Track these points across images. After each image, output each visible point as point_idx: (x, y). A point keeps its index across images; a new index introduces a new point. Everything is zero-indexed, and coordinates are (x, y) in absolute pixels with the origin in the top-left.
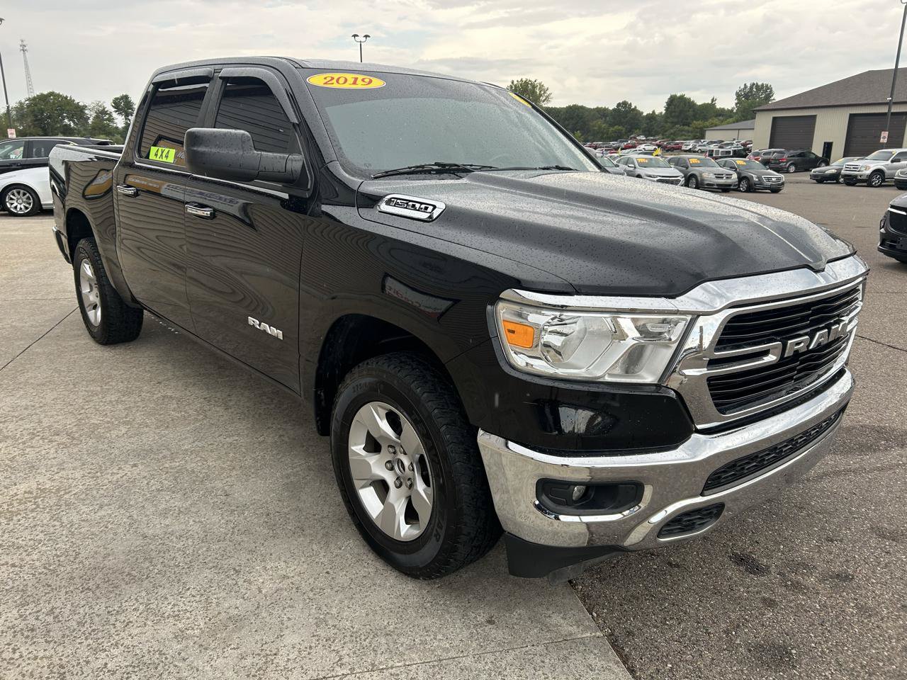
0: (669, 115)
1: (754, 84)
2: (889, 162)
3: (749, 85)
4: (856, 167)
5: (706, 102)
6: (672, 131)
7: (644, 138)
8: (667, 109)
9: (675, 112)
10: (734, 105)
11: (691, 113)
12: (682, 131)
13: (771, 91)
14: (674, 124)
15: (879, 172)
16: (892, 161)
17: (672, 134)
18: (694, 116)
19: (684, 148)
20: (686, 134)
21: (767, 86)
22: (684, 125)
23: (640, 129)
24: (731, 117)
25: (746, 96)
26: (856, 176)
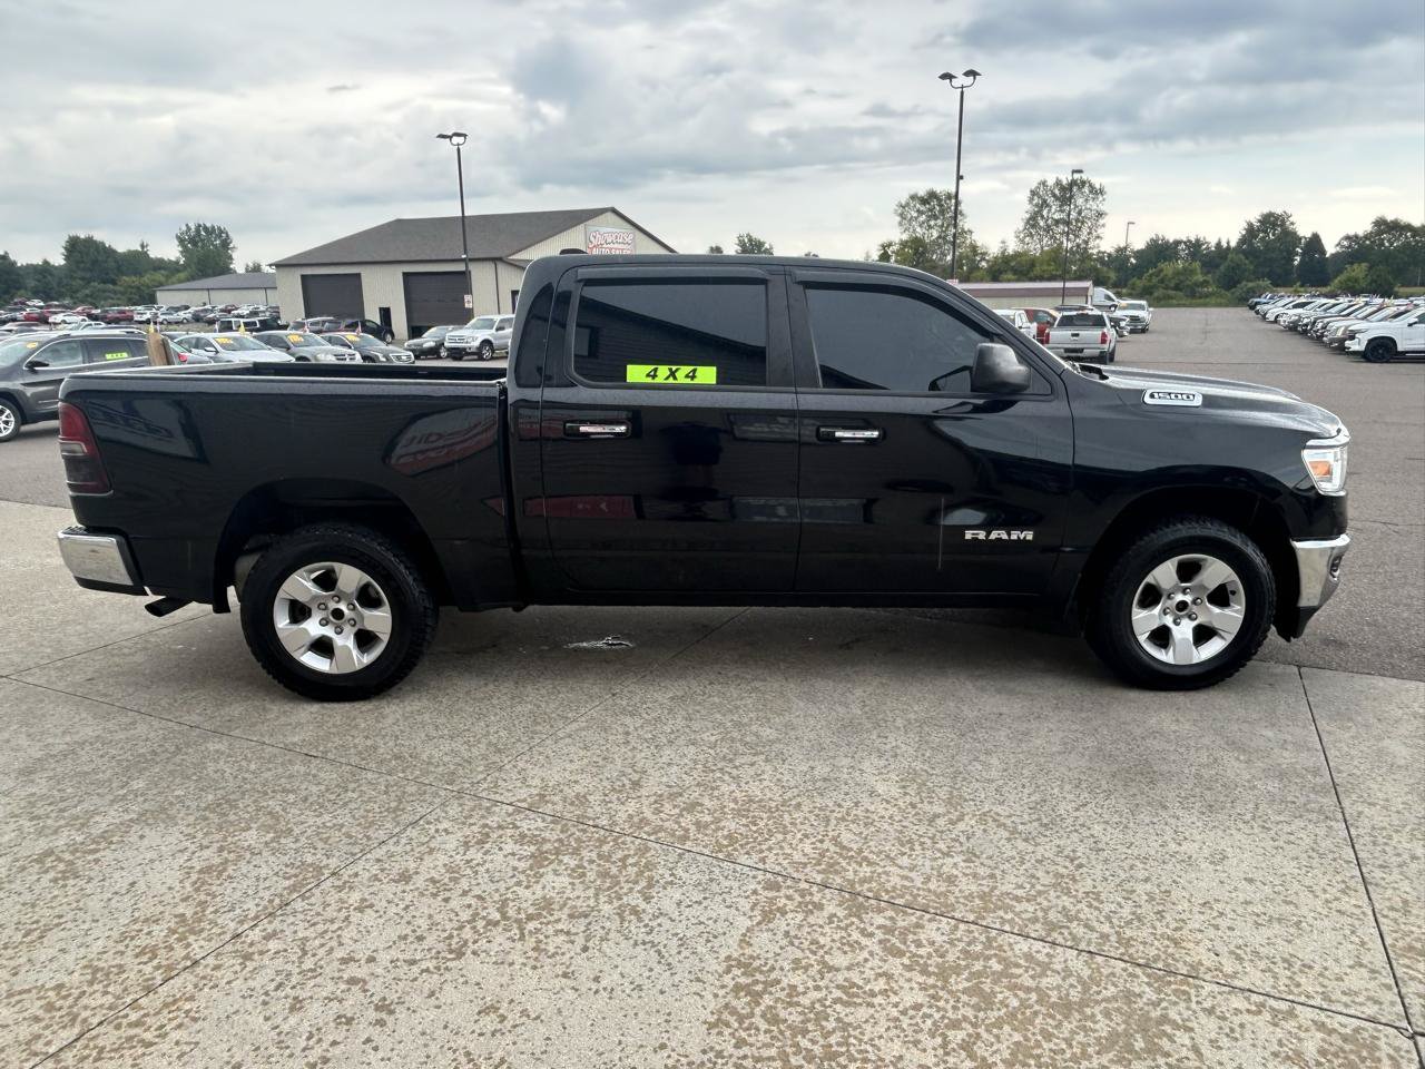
0: (74, 268)
1: (200, 226)
2: (494, 331)
3: (193, 228)
4: (461, 339)
5: (133, 249)
6: (87, 292)
7: (42, 304)
8: (67, 258)
9: (83, 262)
10: (178, 254)
11: (112, 264)
12: (104, 291)
13: (227, 236)
14: (88, 281)
15: (486, 342)
16: (497, 330)
17: (87, 296)
18: (119, 268)
19: (137, 318)
20: (112, 296)
21: (219, 228)
22: (104, 283)
23: (26, 289)
24: (178, 271)
25: (193, 241)
26: (464, 349)
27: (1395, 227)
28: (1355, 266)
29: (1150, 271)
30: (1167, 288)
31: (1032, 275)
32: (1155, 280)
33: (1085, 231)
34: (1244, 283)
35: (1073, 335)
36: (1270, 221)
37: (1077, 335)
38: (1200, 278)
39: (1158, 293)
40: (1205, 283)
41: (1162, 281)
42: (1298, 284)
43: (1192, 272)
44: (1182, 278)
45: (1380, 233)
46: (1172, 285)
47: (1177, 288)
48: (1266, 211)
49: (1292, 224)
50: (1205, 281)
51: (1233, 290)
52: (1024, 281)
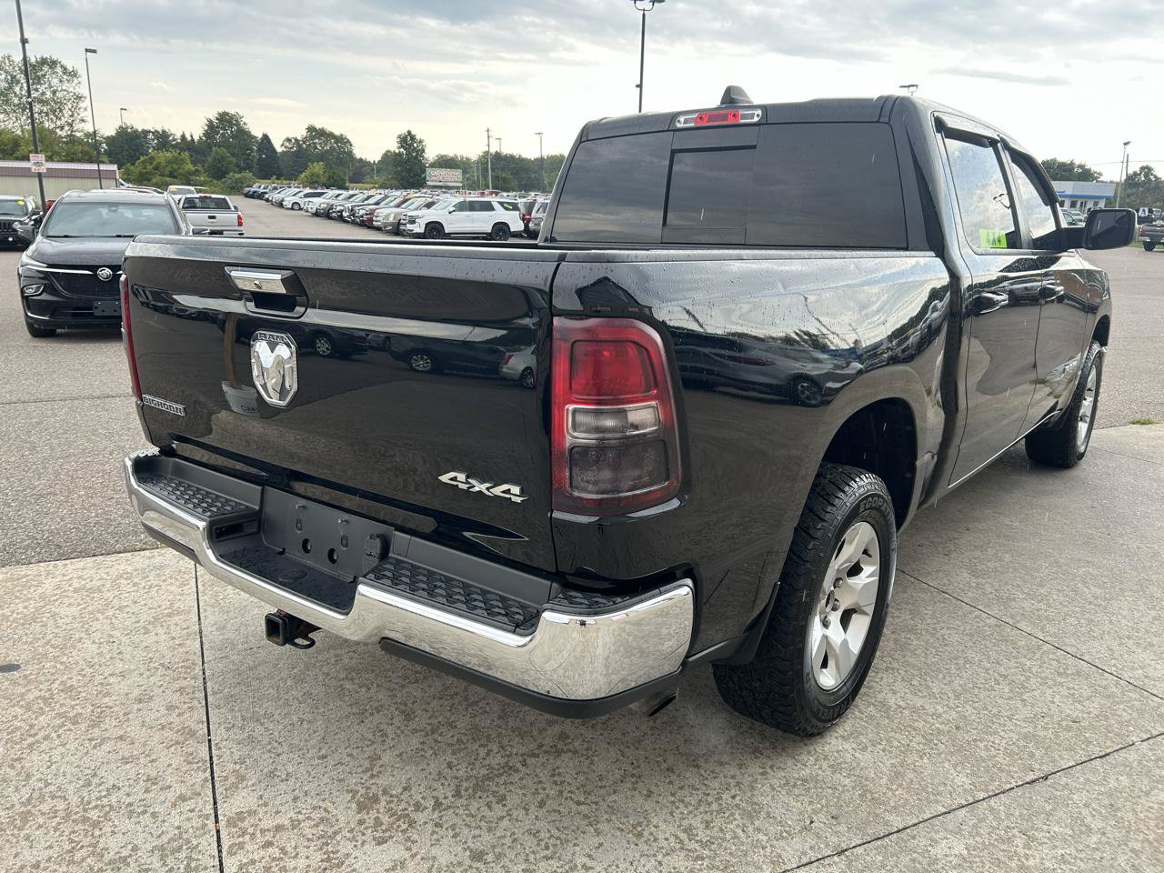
27: (322, 134)
28: (315, 164)
29: (142, 158)
30: (162, 175)
31: (18, 154)
32: (149, 168)
33: (67, 113)
34: (231, 174)
35: (210, 217)
36: (226, 120)
37: (213, 217)
38: (190, 167)
39: (157, 179)
40: (196, 172)
41: (156, 168)
42: (275, 177)
43: (183, 161)
44: (175, 166)
45: (313, 138)
46: (167, 172)
47: (172, 175)
48: (221, 111)
49: (245, 124)
50: (196, 170)
51: (223, 180)
52: (9, 159)
